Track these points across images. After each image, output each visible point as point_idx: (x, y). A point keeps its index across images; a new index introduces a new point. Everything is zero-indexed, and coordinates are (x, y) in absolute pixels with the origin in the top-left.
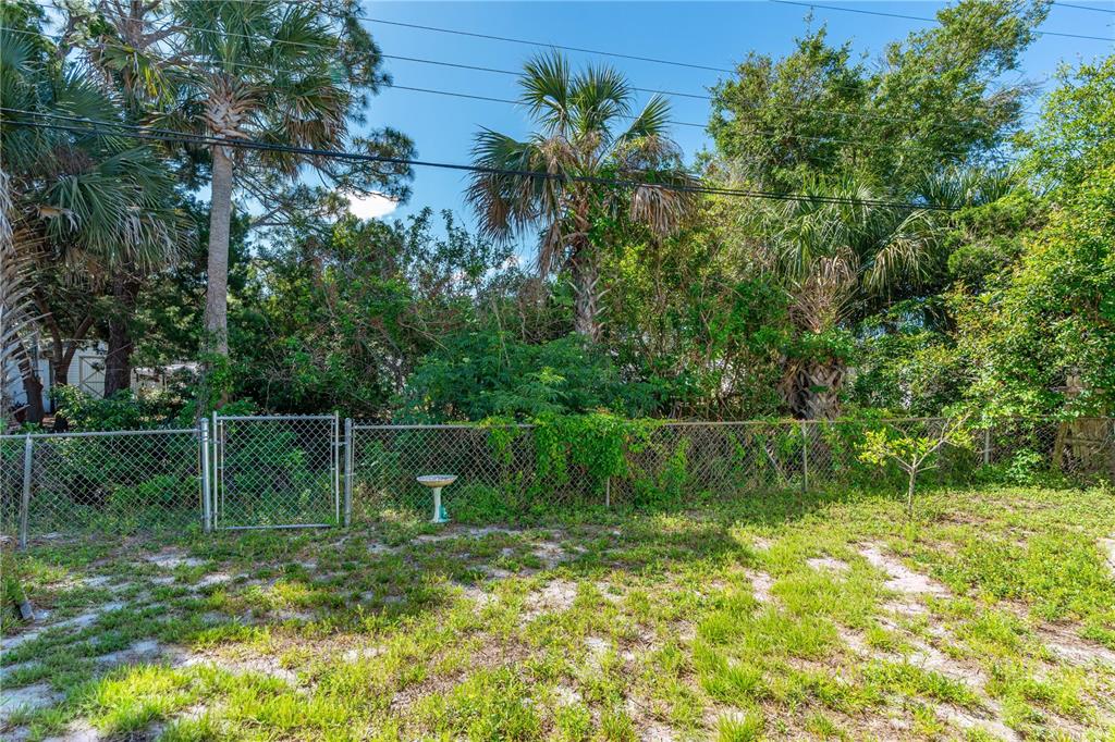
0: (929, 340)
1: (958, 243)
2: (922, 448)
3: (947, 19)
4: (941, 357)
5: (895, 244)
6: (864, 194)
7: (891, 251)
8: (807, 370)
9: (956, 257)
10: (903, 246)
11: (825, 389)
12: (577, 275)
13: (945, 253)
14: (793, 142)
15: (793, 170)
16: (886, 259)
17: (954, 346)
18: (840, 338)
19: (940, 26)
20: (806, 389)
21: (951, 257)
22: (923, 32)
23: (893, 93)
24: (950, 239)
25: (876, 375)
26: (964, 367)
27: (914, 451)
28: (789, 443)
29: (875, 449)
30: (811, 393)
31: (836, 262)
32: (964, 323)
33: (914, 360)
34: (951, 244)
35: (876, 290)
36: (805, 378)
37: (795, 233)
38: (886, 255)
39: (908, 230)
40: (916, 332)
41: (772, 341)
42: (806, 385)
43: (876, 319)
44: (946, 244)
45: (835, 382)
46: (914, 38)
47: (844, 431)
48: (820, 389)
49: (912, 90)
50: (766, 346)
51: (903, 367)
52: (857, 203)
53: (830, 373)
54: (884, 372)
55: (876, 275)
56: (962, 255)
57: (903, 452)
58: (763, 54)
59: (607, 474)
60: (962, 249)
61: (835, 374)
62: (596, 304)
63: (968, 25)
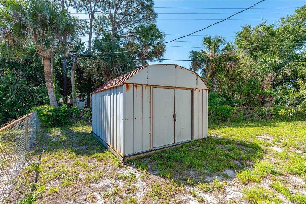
0: (294, 91)
1: (300, 70)
2: (292, 112)
3: (297, 11)
4: (296, 95)
5: (285, 70)
6: (277, 59)
7: (284, 72)
8: (264, 98)
9: (300, 73)
10: (287, 71)
11: (269, 102)
12: (212, 79)
13: (297, 72)
14: (258, 46)
15: (258, 52)
16: (283, 74)
17: (300, 92)
18: (272, 91)
19: (295, 13)
20: (264, 102)
21: (299, 73)
22: (291, 16)
23: (283, 32)
24: (298, 69)
25: (281, 99)
26: (302, 97)
27: (291, 112)
28: (263, 112)
29: (282, 112)
30: (265, 103)
31: (271, 75)
32: (301, 88)
33: (290, 96)
34: (299, 70)
35: (280, 80)
36: (264, 100)
37: (260, 68)
38: (282, 72)
39: (288, 66)
40: (290, 89)
41: (257, 92)
42: (264, 101)
43: (280, 87)
44: (297, 70)
45: (271, 100)
46: (288, 17)
47: (275, 110)
48: (268, 102)
49: (288, 30)
50: (256, 93)
51: (287, 97)
52: (275, 61)
53: (270, 98)
54: (283, 98)
55: (280, 77)
56: (301, 73)
57: (288, 112)
58: (249, 24)
59: (229, 117)
60: (301, 71)
61: (271, 99)
62: (217, 85)
63: (303, 14)
